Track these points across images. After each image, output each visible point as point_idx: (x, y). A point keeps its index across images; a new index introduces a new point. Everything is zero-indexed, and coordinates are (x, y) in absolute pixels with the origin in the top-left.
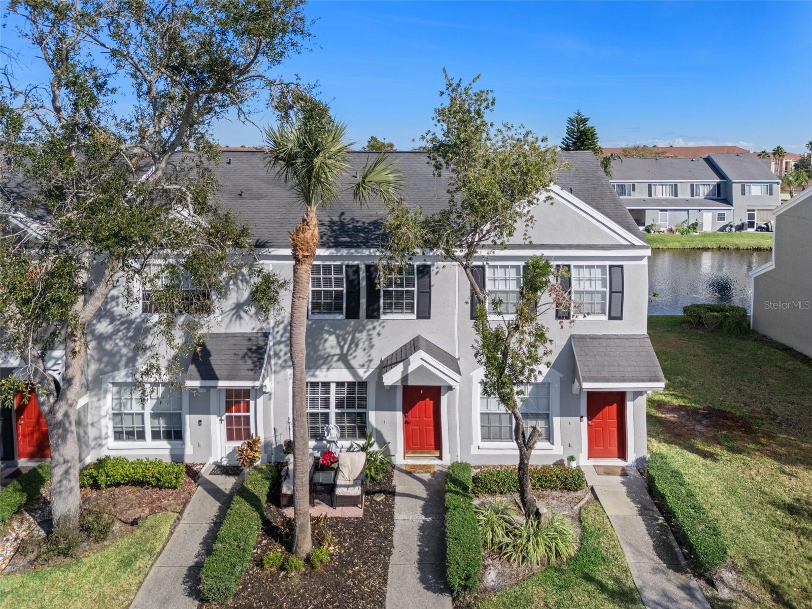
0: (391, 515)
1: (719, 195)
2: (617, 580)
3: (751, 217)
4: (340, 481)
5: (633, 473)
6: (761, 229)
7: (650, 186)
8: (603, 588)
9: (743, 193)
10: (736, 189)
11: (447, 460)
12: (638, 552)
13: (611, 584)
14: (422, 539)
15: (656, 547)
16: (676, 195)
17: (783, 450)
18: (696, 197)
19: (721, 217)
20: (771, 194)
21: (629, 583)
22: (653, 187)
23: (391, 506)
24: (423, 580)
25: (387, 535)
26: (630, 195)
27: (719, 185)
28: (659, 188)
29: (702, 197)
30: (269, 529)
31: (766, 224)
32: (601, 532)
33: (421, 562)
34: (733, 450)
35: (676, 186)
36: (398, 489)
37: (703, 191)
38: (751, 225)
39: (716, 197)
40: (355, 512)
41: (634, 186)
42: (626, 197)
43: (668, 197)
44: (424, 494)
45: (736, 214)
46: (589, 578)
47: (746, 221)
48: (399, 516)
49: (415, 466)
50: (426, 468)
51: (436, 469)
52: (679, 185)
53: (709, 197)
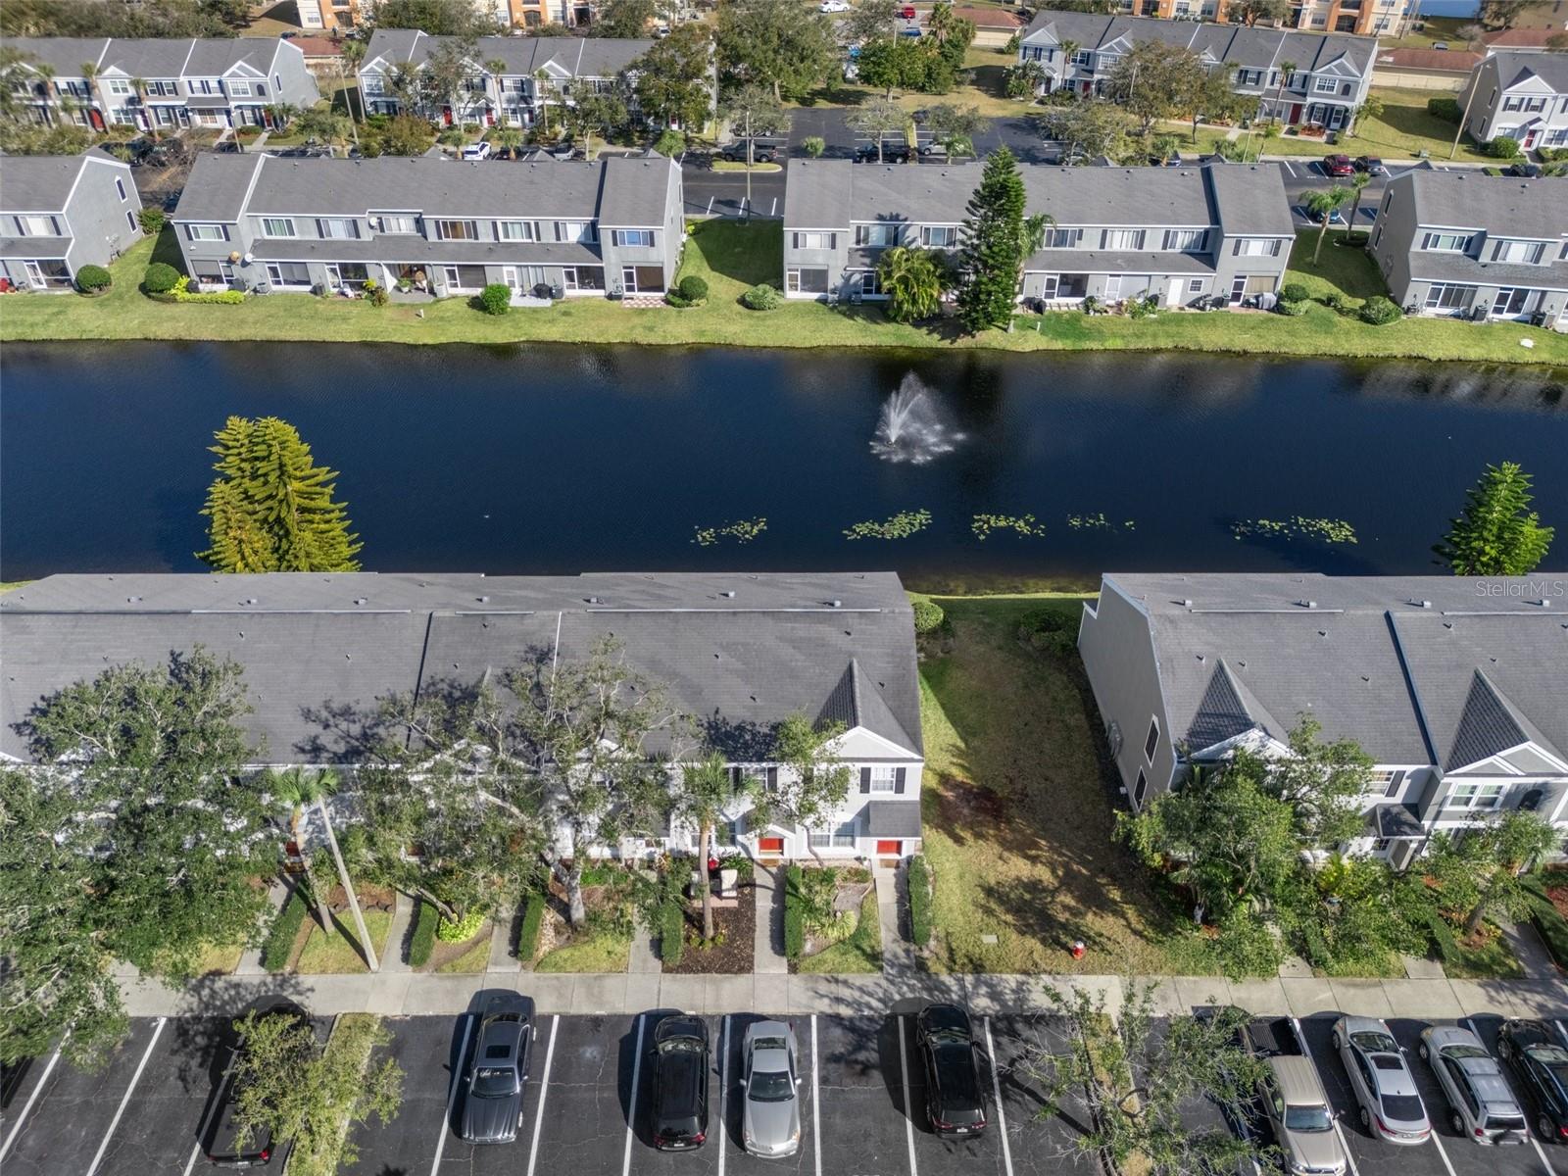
0: (753, 902)
1: (1203, 248)
2: (873, 948)
3: (1239, 286)
4: (724, 887)
5: (903, 865)
6: (1247, 304)
7: (1105, 232)
8: (864, 952)
9: (1236, 253)
10: (1227, 246)
11: (787, 856)
12: (889, 930)
13: (869, 950)
14: (772, 920)
15: (899, 927)
16: (1141, 247)
17: (1009, 837)
18: (1169, 250)
19: (1196, 286)
20: (1276, 254)
21: (878, 949)
22: (1109, 234)
23: (753, 896)
24: (773, 948)
25: (752, 920)
26: (1072, 245)
27: (1207, 232)
28: (1118, 235)
29: (1178, 249)
30: (689, 918)
31: (1257, 298)
32: (871, 917)
33: (772, 936)
34: (978, 836)
35: (1144, 232)
36: (758, 882)
37: (1183, 240)
38: (1236, 297)
39: (1198, 251)
40: (734, 904)
41: (1081, 231)
42: (1067, 249)
43: (1129, 250)
44: (773, 886)
45: (1217, 283)
46: (858, 947)
47: (1230, 292)
48: (758, 904)
49: (766, 861)
50: (774, 862)
51: (781, 862)
52: (1148, 232)
53: (1188, 252)
